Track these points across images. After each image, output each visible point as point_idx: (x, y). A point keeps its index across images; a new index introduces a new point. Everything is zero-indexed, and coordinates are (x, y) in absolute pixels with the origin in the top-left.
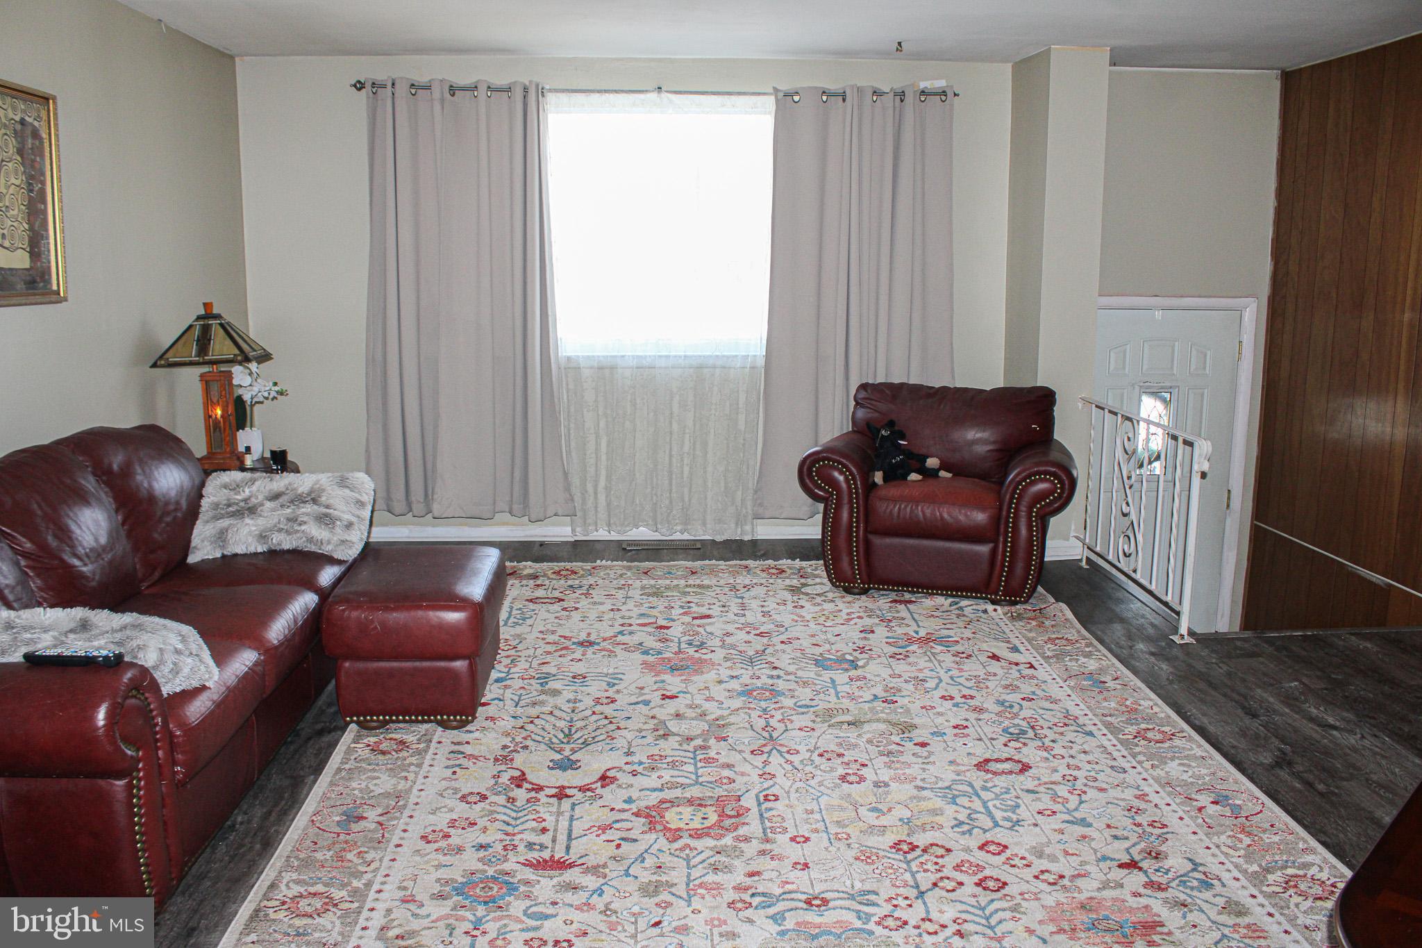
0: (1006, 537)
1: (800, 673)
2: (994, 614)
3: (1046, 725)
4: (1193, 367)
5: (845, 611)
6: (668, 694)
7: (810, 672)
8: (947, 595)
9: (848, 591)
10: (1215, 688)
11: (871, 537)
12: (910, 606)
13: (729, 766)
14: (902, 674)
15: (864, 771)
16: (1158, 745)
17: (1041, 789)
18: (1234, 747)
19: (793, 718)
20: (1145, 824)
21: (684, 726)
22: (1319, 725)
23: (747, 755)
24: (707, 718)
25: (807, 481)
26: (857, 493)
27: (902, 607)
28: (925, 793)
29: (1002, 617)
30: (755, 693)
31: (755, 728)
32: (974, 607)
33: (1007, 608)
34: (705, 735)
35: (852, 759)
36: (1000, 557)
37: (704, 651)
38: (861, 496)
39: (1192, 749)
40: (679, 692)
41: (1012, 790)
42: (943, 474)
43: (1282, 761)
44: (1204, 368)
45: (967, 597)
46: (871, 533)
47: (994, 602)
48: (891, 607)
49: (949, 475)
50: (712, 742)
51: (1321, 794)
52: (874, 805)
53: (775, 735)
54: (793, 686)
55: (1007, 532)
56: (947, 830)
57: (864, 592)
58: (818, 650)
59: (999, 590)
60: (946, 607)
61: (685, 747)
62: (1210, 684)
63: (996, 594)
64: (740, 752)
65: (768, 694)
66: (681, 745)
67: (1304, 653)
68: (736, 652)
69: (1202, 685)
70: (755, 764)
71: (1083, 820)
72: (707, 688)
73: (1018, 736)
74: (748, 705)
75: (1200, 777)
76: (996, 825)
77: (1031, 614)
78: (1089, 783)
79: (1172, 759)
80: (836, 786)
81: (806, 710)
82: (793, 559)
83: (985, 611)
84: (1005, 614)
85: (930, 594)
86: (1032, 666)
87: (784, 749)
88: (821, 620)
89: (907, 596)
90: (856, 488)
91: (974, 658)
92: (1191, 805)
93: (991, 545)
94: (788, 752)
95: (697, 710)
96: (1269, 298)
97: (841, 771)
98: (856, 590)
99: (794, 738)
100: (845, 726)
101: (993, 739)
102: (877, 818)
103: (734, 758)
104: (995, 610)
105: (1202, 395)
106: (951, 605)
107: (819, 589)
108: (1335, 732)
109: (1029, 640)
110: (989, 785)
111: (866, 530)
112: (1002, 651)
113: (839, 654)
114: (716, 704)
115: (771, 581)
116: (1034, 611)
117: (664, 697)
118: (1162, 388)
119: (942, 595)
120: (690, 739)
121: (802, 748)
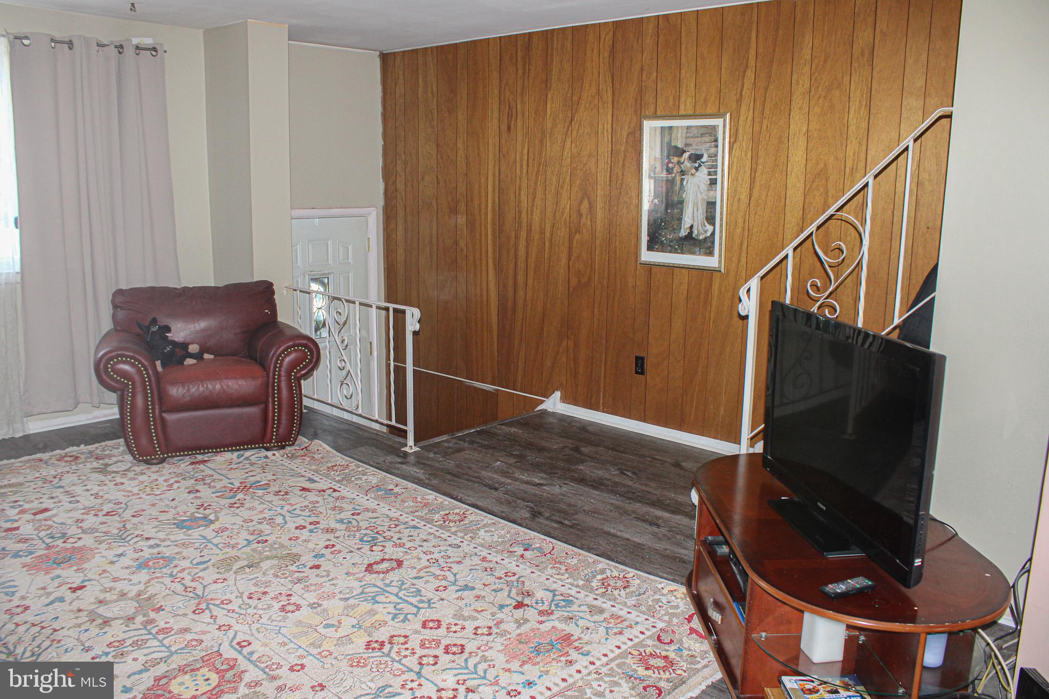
0: (274, 397)
1: (172, 537)
2: (274, 458)
3: (385, 529)
4: (341, 258)
5: (161, 479)
6: (74, 586)
7: (180, 535)
8: (232, 450)
9: (147, 462)
10: (459, 477)
11: (165, 415)
12: (209, 464)
13: (186, 630)
14: (253, 518)
15: (293, 600)
16: (462, 523)
17: (422, 574)
18: (502, 512)
19: (201, 574)
20: (503, 576)
21: (115, 610)
22: (534, 485)
23: (192, 616)
24: (129, 595)
25: (105, 377)
26: (150, 381)
27: (202, 467)
28: (351, 602)
29: (281, 459)
30: (151, 563)
31: (177, 591)
32: (256, 455)
33: (282, 452)
34: (139, 610)
35: (277, 593)
36: (270, 414)
37: (71, 540)
38: (153, 382)
39: (483, 520)
40: (83, 581)
41: (405, 581)
42: (206, 356)
43: (535, 514)
44: (348, 259)
45: (248, 449)
46: (165, 412)
47: (267, 449)
48: (194, 469)
49: (212, 357)
50: (152, 615)
51: (570, 527)
52: (325, 623)
53: (200, 592)
54: (177, 550)
55: (274, 394)
56: (391, 623)
57: (162, 461)
58: (170, 516)
59: (272, 439)
60: (235, 460)
61: (132, 627)
62: (454, 475)
63: (270, 442)
64: (185, 615)
65: (162, 562)
66: (127, 626)
67: (486, 443)
68: (102, 534)
69: (449, 477)
70: (206, 621)
71: (466, 586)
72: (104, 571)
73: (373, 543)
74: (154, 575)
75: (503, 537)
76: (419, 608)
77: (301, 453)
78: (448, 560)
79: (478, 529)
80: (285, 618)
81: (205, 566)
82: (78, 445)
83: (266, 457)
84: (283, 456)
85: (218, 452)
86: (335, 490)
87: (218, 602)
88: (148, 490)
89: (200, 457)
90: (149, 377)
91: (291, 493)
92: (515, 556)
93: (263, 406)
94: (222, 602)
95: (113, 592)
96: (383, 207)
97: (277, 606)
98: (155, 461)
99: (216, 591)
100: (247, 570)
101: (360, 549)
102: (336, 631)
103: (184, 623)
104: (274, 455)
105: (348, 277)
106: (238, 458)
107: (123, 467)
108: (545, 488)
109: (316, 471)
110: (387, 581)
111: (161, 411)
112: (307, 485)
113: (188, 514)
114: (126, 582)
115: (74, 467)
116: (302, 449)
117: (74, 590)
118: (323, 274)
119: (229, 451)
120: (131, 619)
121: (233, 597)
